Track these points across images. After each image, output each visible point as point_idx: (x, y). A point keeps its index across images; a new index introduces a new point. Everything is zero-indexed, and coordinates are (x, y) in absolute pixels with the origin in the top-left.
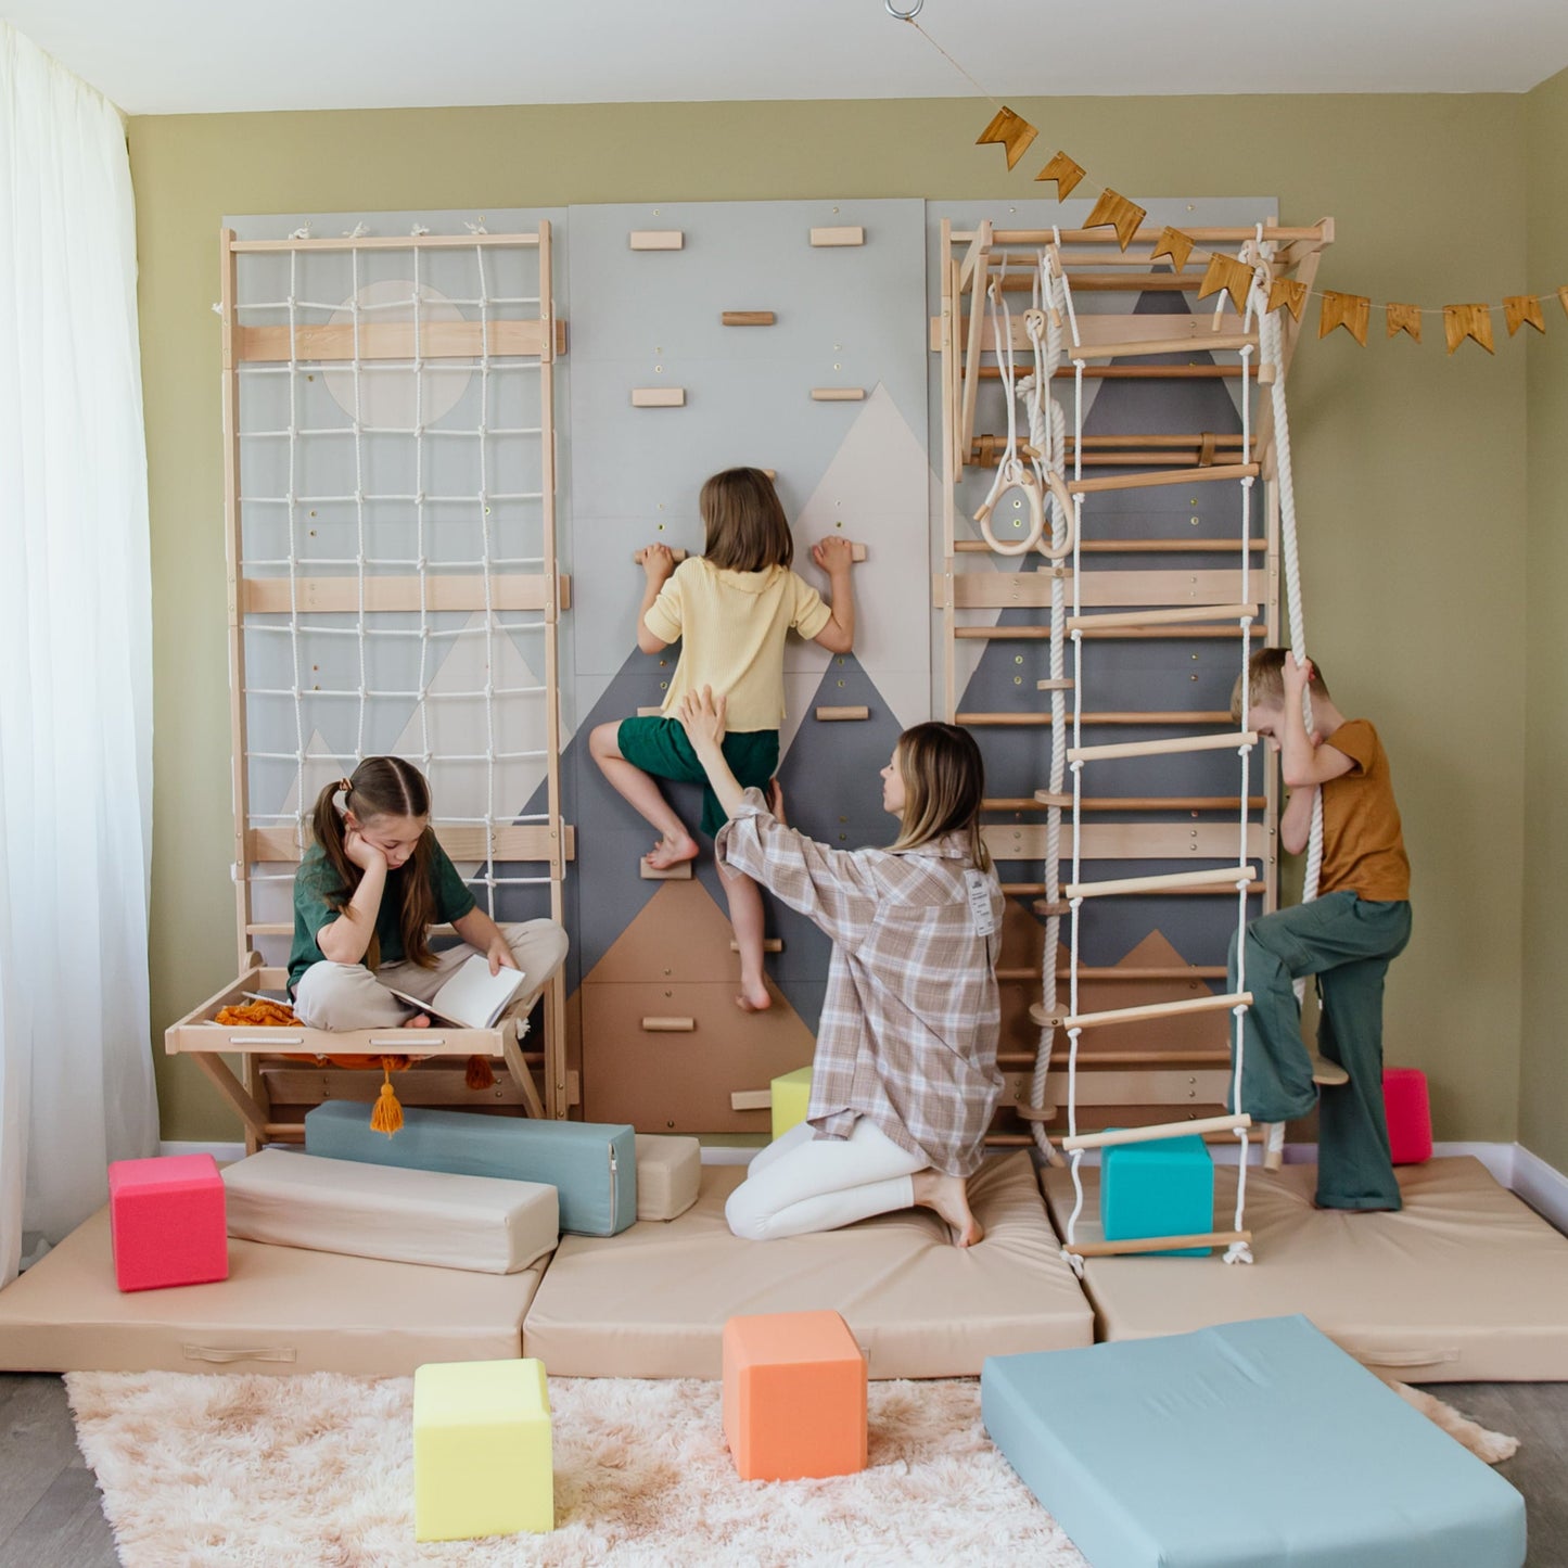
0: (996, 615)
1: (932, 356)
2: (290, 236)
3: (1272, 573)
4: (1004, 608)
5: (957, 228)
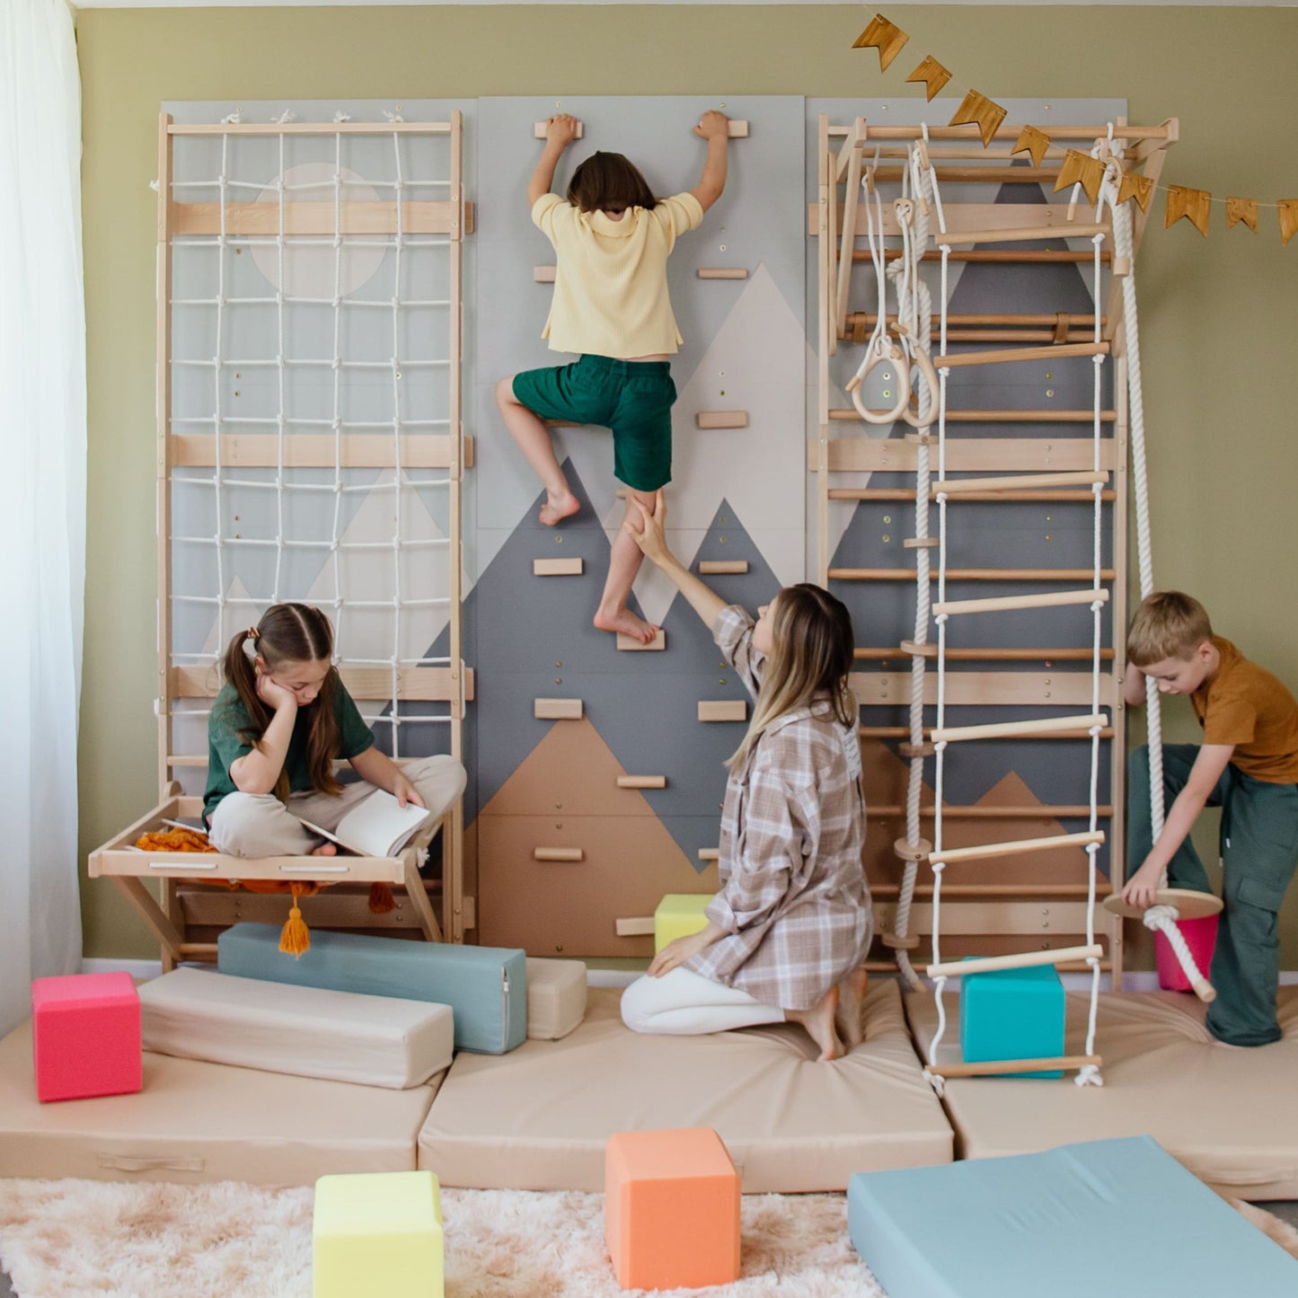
0: (867, 478)
1: (810, 239)
2: (223, 121)
3: (1121, 442)
4: (874, 472)
5: (833, 123)
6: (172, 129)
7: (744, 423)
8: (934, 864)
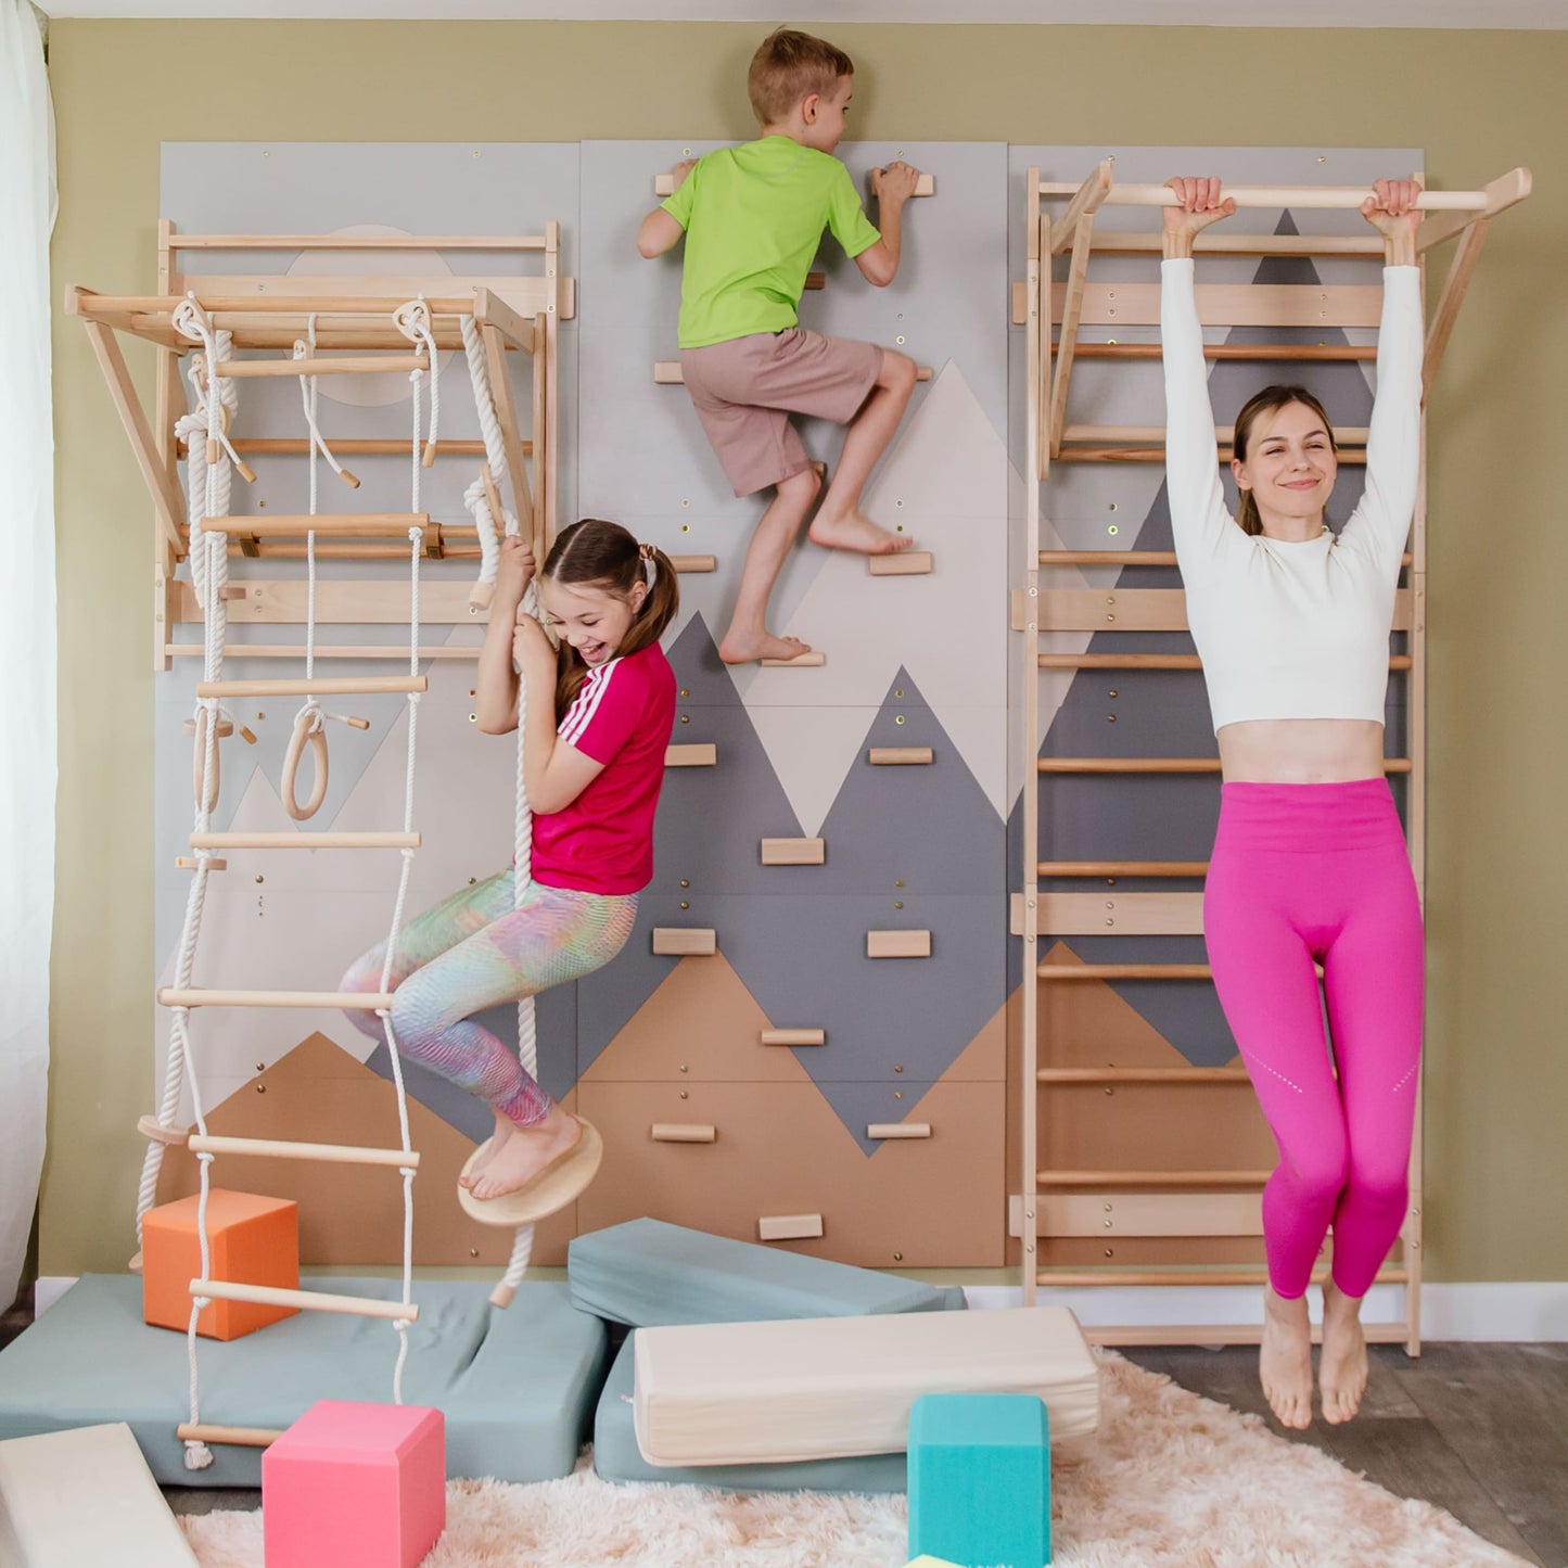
0: (1087, 639)
1: (1016, 329)
3: (1417, 593)
4: (1097, 632)
5: (1045, 178)
7: (928, 569)
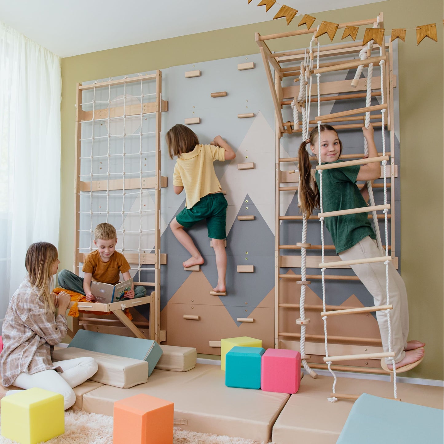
2: (94, 83)
6: (81, 88)
7: (253, 167)
8: (323, 317)
